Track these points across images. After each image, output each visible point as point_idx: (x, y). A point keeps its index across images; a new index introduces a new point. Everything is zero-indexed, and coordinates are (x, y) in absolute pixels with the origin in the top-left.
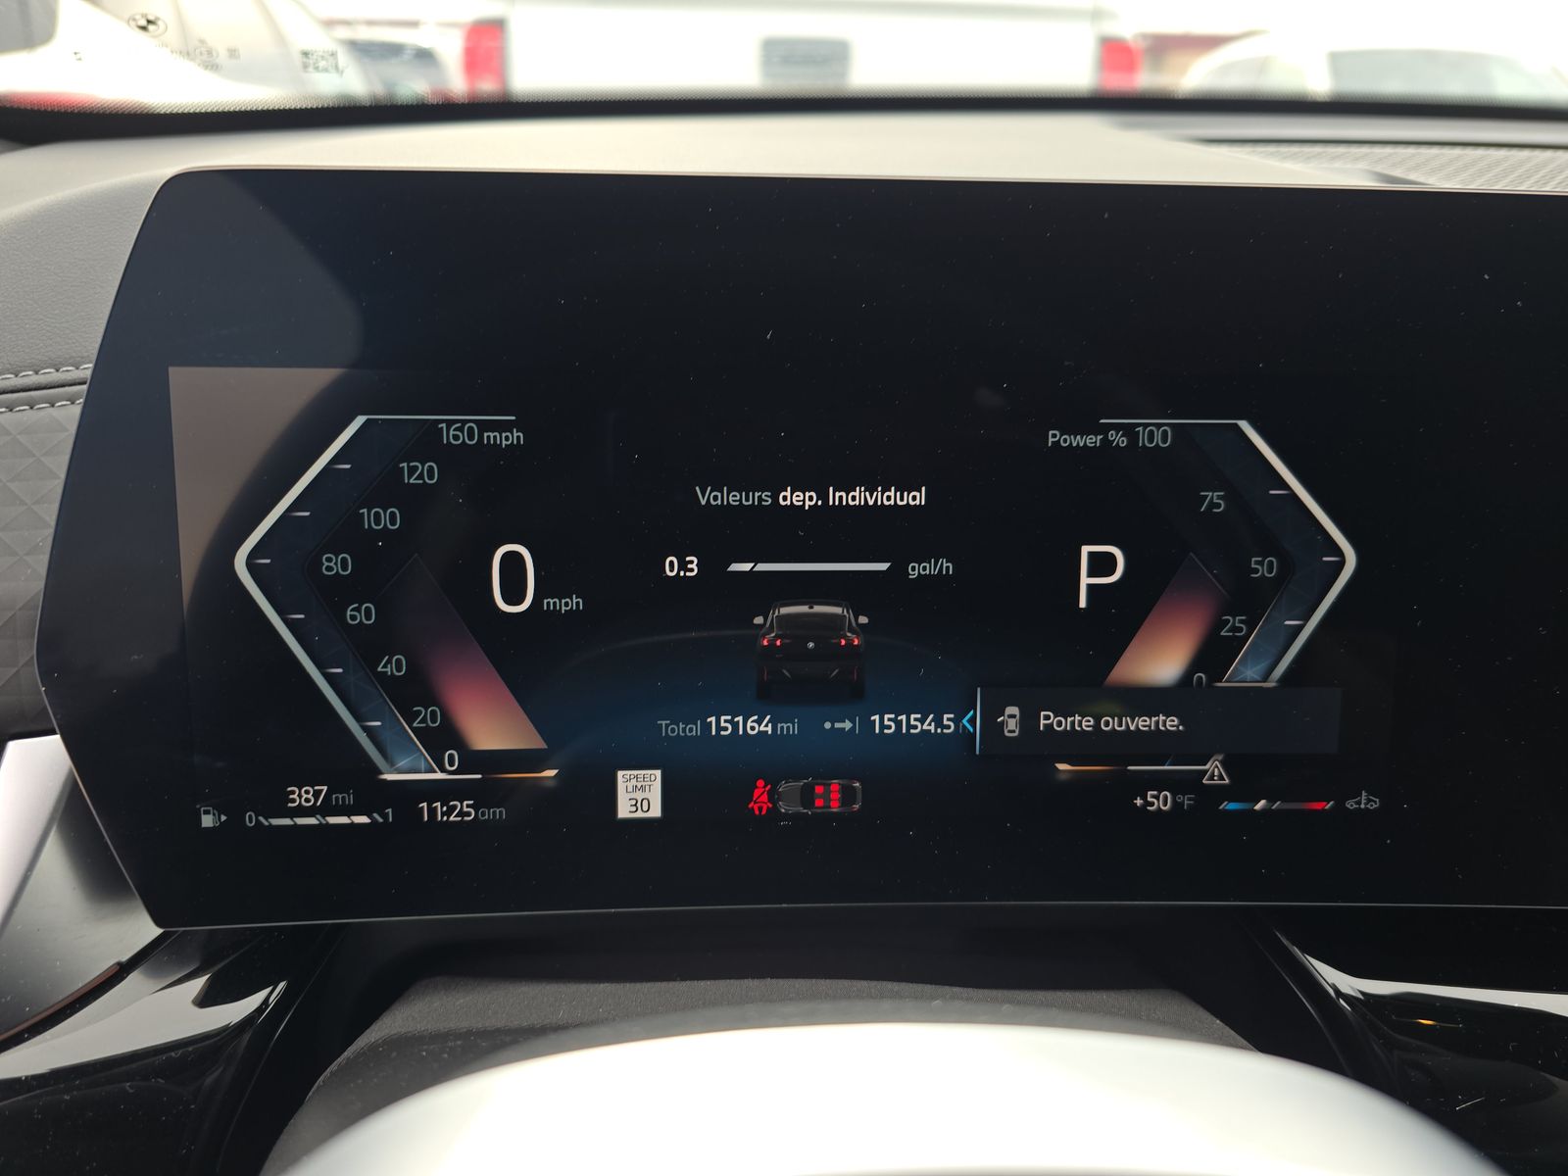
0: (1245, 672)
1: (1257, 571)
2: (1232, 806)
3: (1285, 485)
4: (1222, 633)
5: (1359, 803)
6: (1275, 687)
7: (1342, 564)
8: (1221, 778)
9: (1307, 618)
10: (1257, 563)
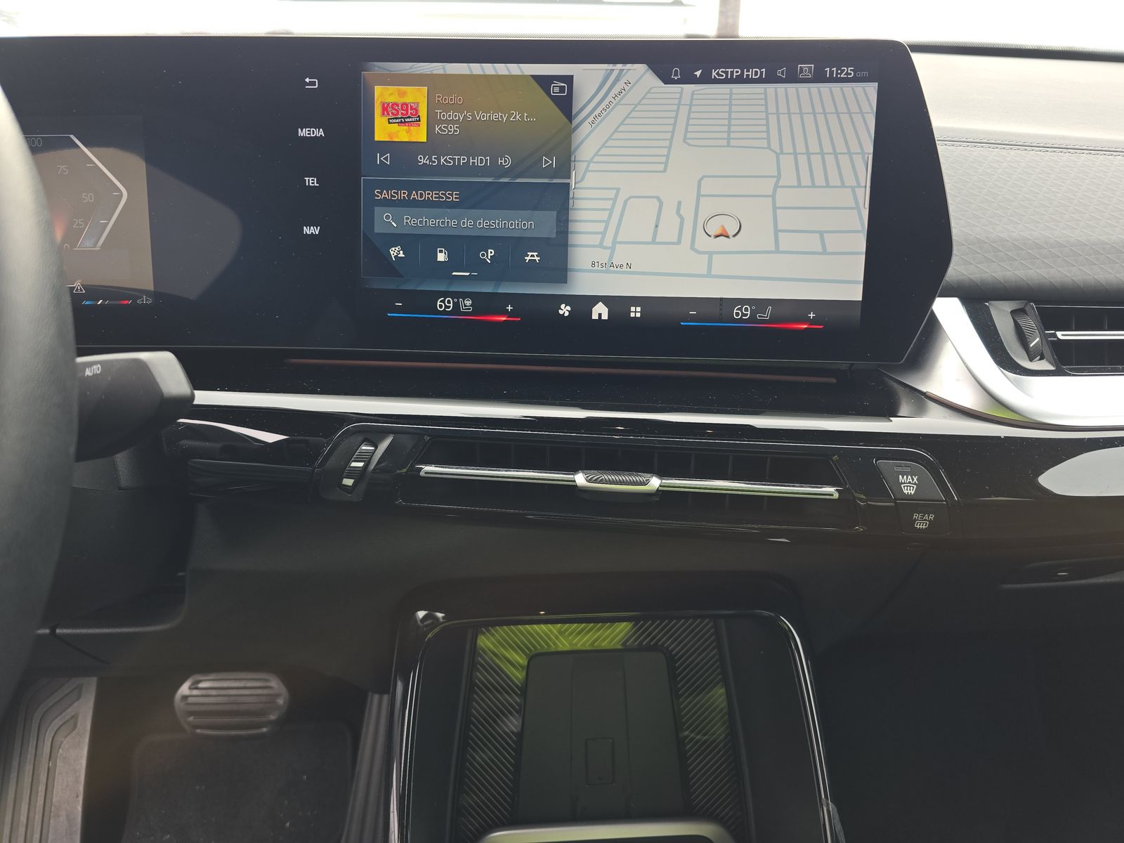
0: (85, 243)
1: (85, 199)
2: (88, 303)
3: (93, 162)
4: (74, 227)
5: (143, 301)
6: (99, 250)
7: (121, 195)
8: (81, 290)
9: (109, 220)
10: (85, 196)
